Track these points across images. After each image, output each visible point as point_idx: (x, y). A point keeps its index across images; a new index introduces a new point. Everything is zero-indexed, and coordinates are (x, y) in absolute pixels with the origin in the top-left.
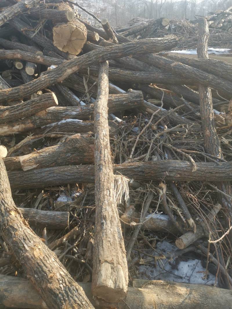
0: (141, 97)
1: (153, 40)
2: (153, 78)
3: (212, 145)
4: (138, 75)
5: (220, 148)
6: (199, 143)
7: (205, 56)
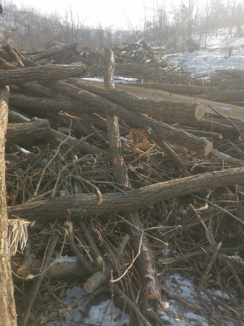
0: (48, 126)
1: (59, 66)
2: (61, 106)
3: (119, 173)
4: (45, 102)
5: (127, 176)
6: (109, 172)
7: (111, 85)
